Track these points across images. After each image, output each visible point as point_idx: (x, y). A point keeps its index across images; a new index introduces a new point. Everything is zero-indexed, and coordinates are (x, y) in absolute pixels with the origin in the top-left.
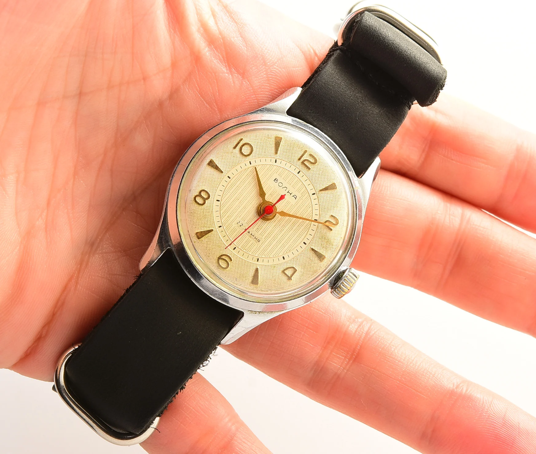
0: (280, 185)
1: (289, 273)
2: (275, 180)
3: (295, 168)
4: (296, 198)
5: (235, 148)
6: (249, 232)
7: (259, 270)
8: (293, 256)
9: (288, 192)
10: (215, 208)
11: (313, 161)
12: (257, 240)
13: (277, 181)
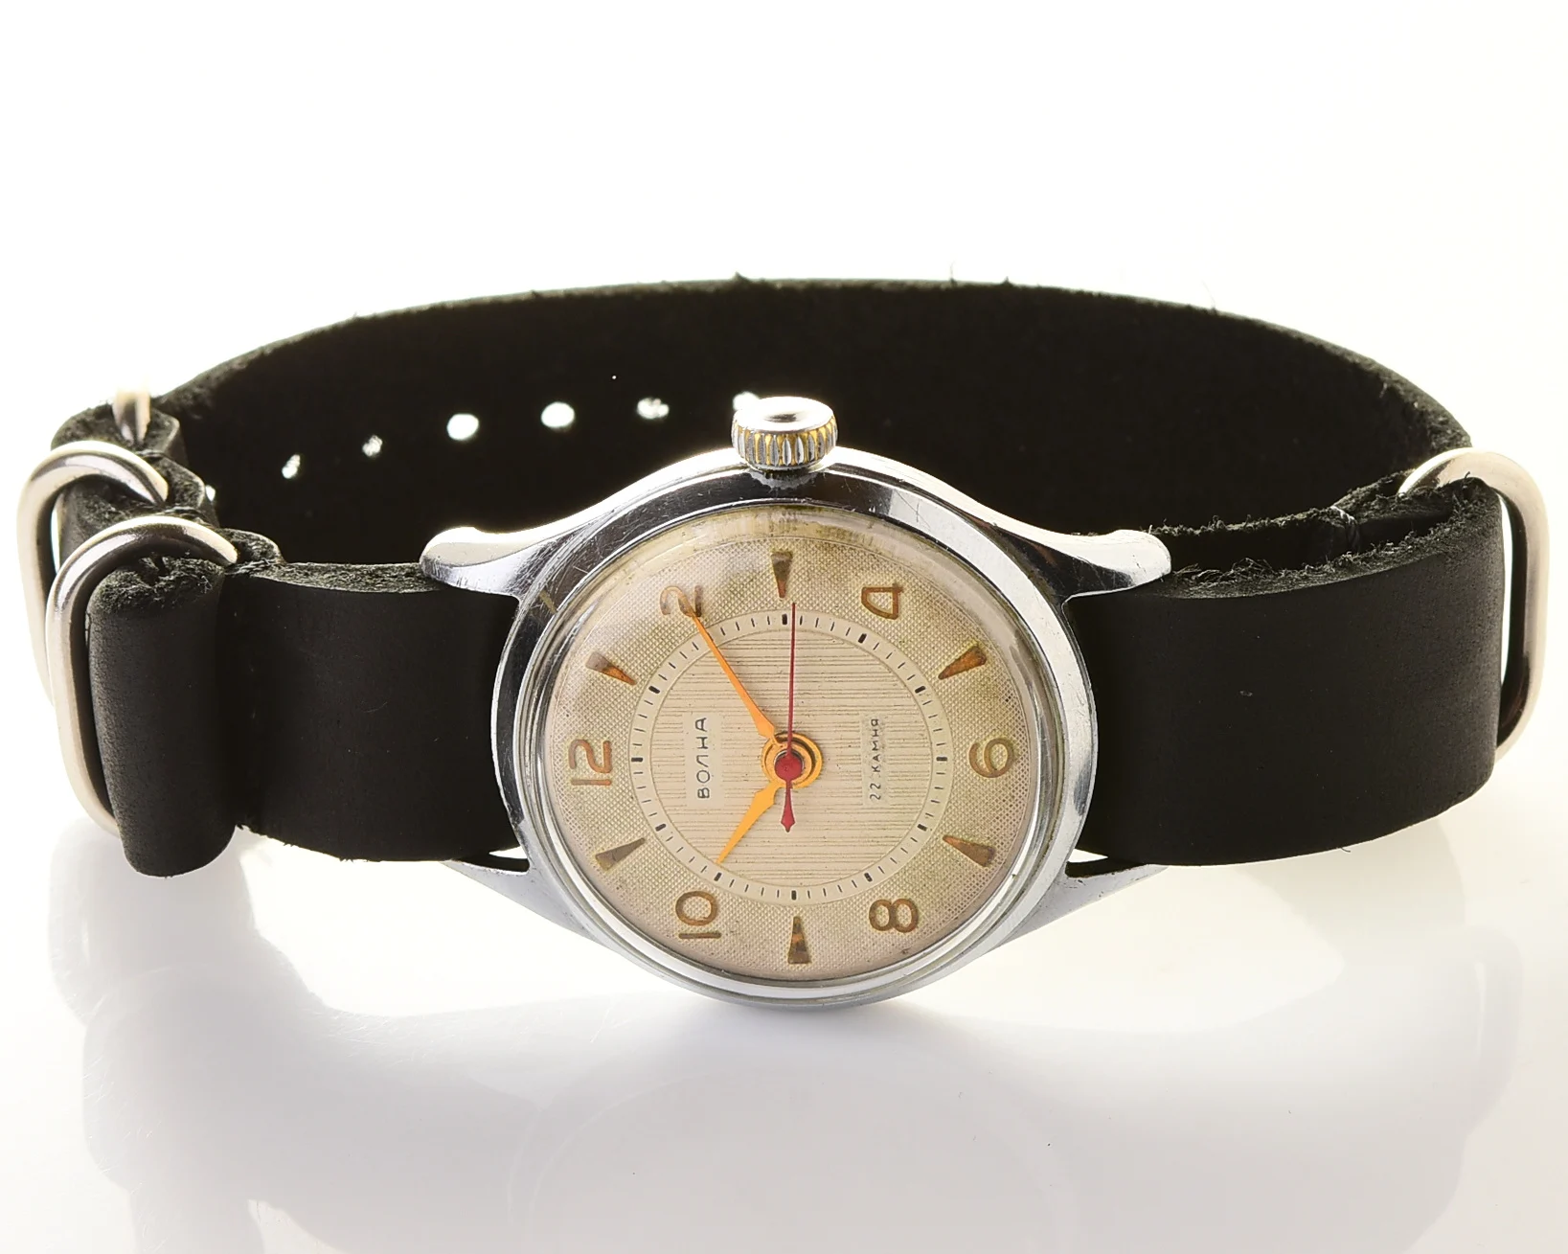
0: (703, 776)
1: (885, 601)
2: (703, 796)
3: (634, 776)
4: (702, 721)
5: (717, 935)
6: (876, 758)
7: (940, 671)
8: (839, 622)
9: (704, 747)
10: (892, 870)
11: (581, 751)
12: (877, 727)
13: (702, 791)
